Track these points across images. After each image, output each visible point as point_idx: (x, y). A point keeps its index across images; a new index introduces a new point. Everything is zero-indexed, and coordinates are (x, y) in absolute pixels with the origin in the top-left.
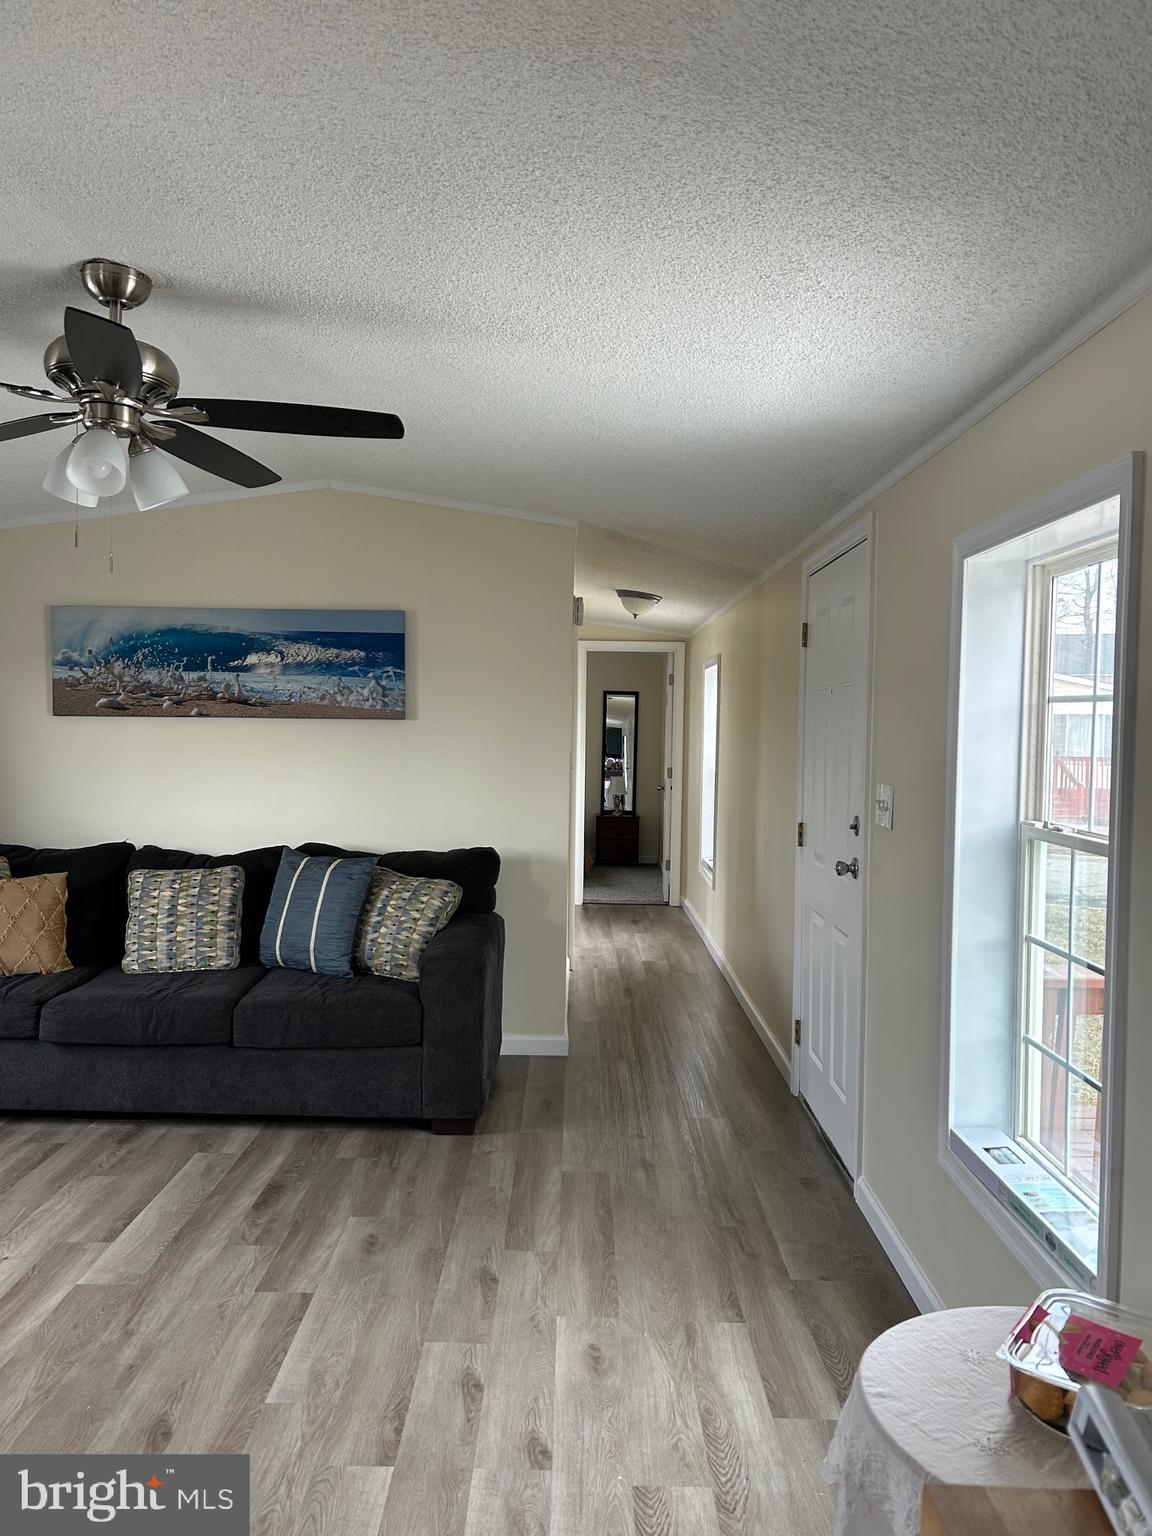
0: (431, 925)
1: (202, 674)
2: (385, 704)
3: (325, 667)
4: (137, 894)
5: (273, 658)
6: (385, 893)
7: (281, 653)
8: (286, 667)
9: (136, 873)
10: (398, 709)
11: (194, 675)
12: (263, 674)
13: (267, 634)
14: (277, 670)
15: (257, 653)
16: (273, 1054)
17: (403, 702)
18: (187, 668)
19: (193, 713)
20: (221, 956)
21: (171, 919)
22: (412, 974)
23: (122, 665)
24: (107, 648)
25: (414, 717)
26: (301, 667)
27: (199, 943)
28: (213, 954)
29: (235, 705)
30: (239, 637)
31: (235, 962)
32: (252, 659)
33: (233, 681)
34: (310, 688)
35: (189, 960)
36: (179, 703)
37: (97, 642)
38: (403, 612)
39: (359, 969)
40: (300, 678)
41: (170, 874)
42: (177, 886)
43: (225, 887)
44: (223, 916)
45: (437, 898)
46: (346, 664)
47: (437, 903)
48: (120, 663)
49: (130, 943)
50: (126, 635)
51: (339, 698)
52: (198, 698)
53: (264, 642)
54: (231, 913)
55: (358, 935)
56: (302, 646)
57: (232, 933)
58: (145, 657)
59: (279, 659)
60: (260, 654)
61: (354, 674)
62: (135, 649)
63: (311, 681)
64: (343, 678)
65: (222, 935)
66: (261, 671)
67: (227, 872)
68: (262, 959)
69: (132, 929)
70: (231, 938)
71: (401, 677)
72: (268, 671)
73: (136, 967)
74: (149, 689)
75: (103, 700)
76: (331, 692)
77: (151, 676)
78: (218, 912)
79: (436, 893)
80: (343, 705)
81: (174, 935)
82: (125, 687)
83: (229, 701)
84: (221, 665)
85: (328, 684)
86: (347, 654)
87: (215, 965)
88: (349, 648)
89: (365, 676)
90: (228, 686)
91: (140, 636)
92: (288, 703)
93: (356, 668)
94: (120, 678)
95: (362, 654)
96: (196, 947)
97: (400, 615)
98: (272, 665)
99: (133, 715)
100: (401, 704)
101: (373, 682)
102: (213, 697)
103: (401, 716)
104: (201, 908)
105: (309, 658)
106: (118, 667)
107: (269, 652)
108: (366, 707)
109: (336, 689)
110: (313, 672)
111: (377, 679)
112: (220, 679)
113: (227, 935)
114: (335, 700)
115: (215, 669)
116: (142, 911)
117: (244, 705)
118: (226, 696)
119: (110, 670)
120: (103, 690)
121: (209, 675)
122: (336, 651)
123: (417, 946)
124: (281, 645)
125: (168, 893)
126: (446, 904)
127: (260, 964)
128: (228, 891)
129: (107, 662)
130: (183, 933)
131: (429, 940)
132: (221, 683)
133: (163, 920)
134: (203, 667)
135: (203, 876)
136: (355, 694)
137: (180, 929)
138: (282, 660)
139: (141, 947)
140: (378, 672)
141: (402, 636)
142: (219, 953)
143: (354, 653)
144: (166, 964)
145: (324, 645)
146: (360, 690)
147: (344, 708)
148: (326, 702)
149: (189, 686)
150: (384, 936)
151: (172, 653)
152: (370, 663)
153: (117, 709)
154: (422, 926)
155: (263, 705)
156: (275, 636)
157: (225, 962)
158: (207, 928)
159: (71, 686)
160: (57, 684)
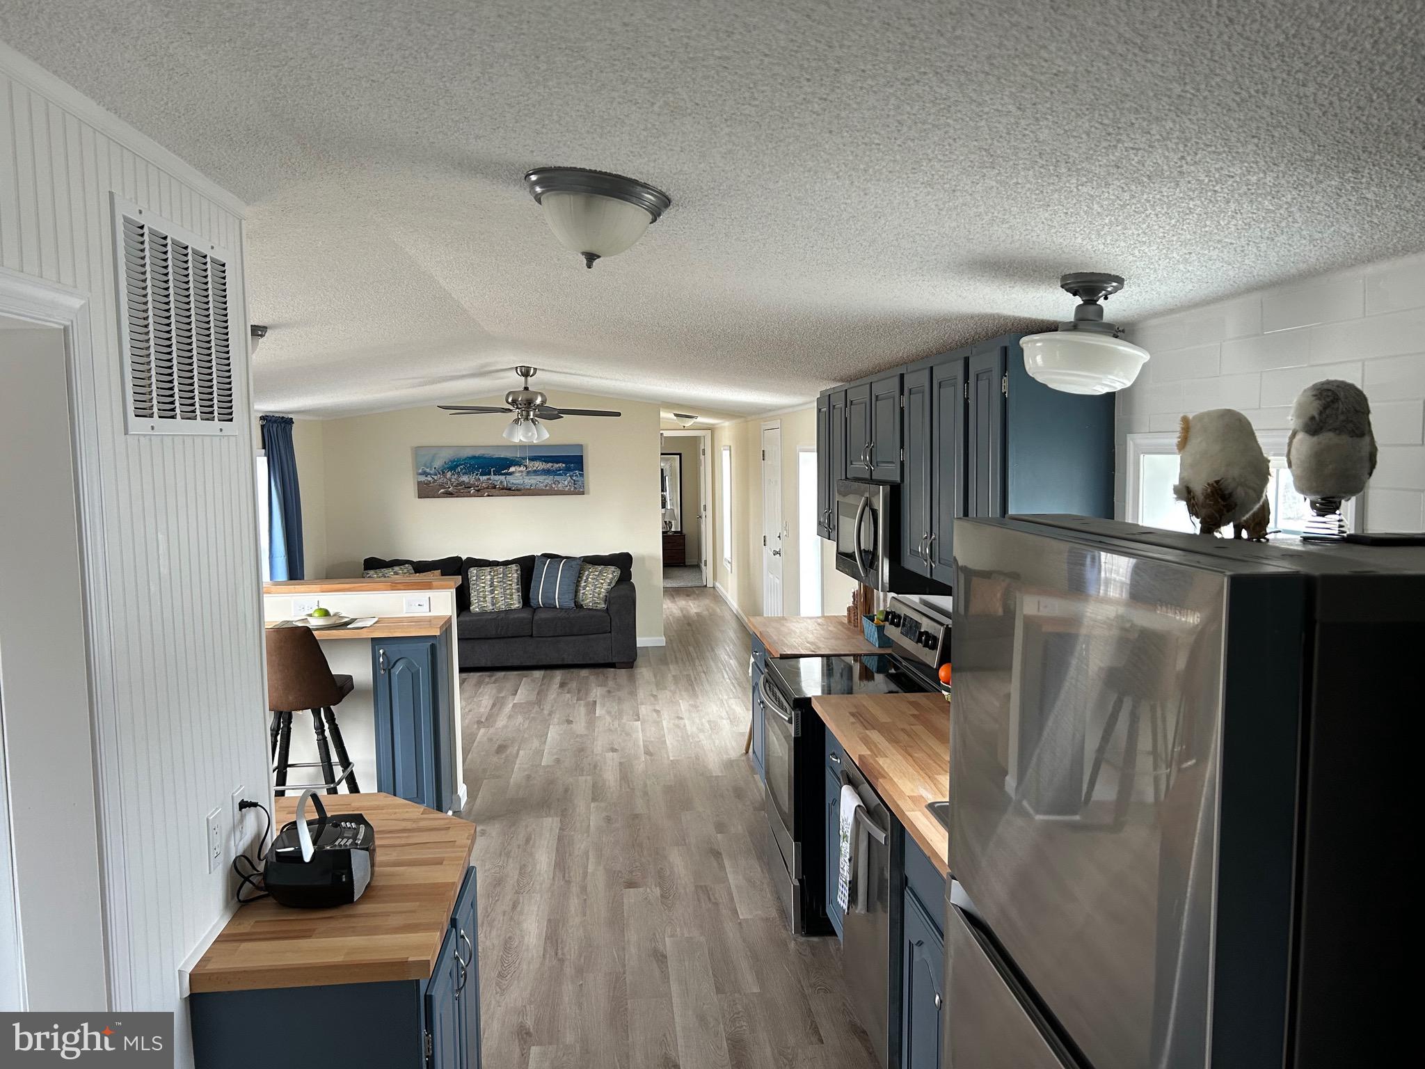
0: (609, 585)
1: (489, 477)
2: (575, 488)
3: (547, 472)
4: (474, 578)
5: (522, 468)
6: (587, 573)
7: (526, 466)
8: (528, 472)
9: (472, 569)
10: (581, 490)
11: (485, 477)
12: (517, 476)
13: (519, 458)
14: (524, 474)
15: (515, 466)
16: (549, 639)
17: (583, 487)
18: (482, 474)
19: (485, 495)
20: (516, 603)
21: (491, 588)
22: (603, 606)
23: (451, 474)
24: (443, 466)
25: (588, 493)
26: (536, 472)
27: (506, 598)
28: (512, 603)
29: (505, 491)
30: (506, 459)
31: (521, 606)
32: (512, 469)
33: (504, 479)
34: (539, 482)
35: (501, 605)
36: (478, 491)
37: (438, 464)
38: (582, 445)
39: (579, 606)
40: (535, 477)
41: (488, 569)
42: (492, 575)
43: (514, 573)
44: (514, 586)
45: (611, 574)
46: (556, 470)
47: (611, 576)
48: (449, 473)
49: (473, 599)
50: (452, 460)
51: (554, 486)
52: (487, 488)
53: (518, 461)
54: (517, 585)
55: (577, 592)
56: (535, 463)
57: (518, 593)
58: (461, 470)
59: (525, 469)
61: (560, 475)
62: (457, 466)
63: (541, 478)
64: (555, 477)
66: (517, 474)
67: (514, 567)
68: (532, 604)
69: (473, 594)
70: (518, 596)
71: (582, 475)
72: (520, 474)
73: (477, 611)
74: (464, 484)
75: (442, 490)
76: (550, 483)
77: (465, 478)
78: (512, 584)
79: (610, 572)
81: (493, 595)
82: (453, 484)
83: (502, 489)
84: (498, 473)
85: (548, 480)
86: (557, 466)
87: (513, 607)
88: (557, 463)
89: (565, 475)
90: (501, 482)
91: (459, 460)
92: (530, 489)
93: (561, 472)
94: (450, 480)
95: (564, 465)
96: (504, 600)
97: (580, 446)
98: (522, 472)
99: (457, 497)
101: (569, 477)
102: (494, 487)
103: (583, 493)
104: (505, 583)
105: (539, 468)
106: (449, 475)
107: (520, 466)
108: (566, 490)
109: (552, 482)
110: (541, 474)
111: (571, 476)
112: (497, 479)
113: (516, 594)
114: (551, 487)
115: (495, 474)
116: (478, 585)
117: (509, 491)
118: (501, 487)
119: (445, 476)
120: (442, 486)
121: (492, 477)
122: (551, 464)
123: (603, 594)
124: (526, 462)
125: (489, 577)
126: (614, 576)
127: (531, 606)
128: (515, 575)
129: (443, 472)
130: (498, 594)
131: (609, 592)
132: (498, 481)
133: (488, 589)
134: (490, 474)
135: (503, 569)
136: (561, 484)
137: (496, 592)
139: (479, 601)
140: (571, 473)
141: (582, 456)
142: (514, 602)
143: (560, 465)
144: (491, 608)
145: (547, 462)
146: (563, 482)
147: (556, 490)
148: (547, 488)
149: (483, 482)
150: (588, 591)
151: (474, 468)
152: (568, 469)
153: (449, 494)
154: (605, 586)
155: (518, 490)
156: (524, 459)
157: (517, 606)
158: (508, 592)
159: (426, 484)
160: (419, 483)
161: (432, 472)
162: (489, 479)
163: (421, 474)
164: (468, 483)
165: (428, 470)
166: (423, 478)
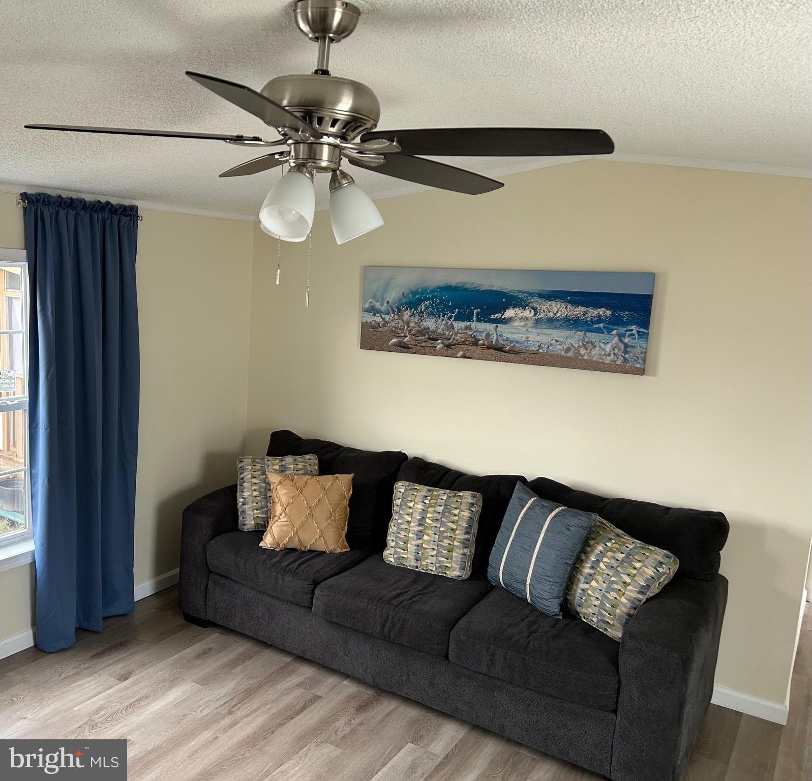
0: (641, 592)
1: (468, 324)
2: (625, 360)
3: (573, 323)
4: (399, 502)
5: (528, 313)
6: (600, 548)
7: (535, 309)
8: (538, 322)
9: (400, 484)
10: (638, 366)
11: (462, 324)
13: (524, 292)
14: (530, 323)
15: (514, 308)
16: (480, 678)
17: (644, 360)
18: (458, 318)
19: (459, 355)
20: (455, 568)
21: (420, 528)
22: (616, 633)
23: (409, 314)
24: (400, 300)
25: (654, 374)
26: (551, 322)
27: (439, 554)
28: (449, 565)
29: (492, 351)
30: (500, 294)
31: (466, 574)
32: (509, 313)
33: (493, 331)
34: (557, 341)
35: (430, 564)
36: (448, 346)
37: (393, 295)
38: (654, 275)
39: (568, 611)
40: (549, 331)
42: (427, 502)
43: (465, 510)
44: (460, 535)
46: (592, 321)
47: (650, 572)
48: (408, 312)
49: (390, 540)
50: (414, 290)
51: (582, 351)
52: (464, 343)
53: (521, 299)
54: (467, 533)
56: (553, 303)
57: (466, 550)
58: (427, 308)
59: (533, 314)
60: (517, 309)
61: (599, 331)
63: (559, 334)
64: (588, 334)
65: (458, 551)
66: (517, 323)
67: (467, 496)
69: (392, 529)
70: (464, 554)
71: (644, 336)
72: (523, 324)
73: (392, 560)
74: (428, 333)
75: (394, 340)
76: (576, 346)
77: (430, 323)
78: (456, 530)
79: (650, 561)
80: (586, 358)
81: (421, 541)
82: (410, 331)
83: (489, 348)
84: (484, 317)
86: (594, 312)
87: (449, 574)
88: (597, 306)
89: (609, 333)
90: (488, 335)
92: (537, 353)
93: (601, 325)
94: (408, 324)
95: (609, 312)
96: (436, 556)
98: (526, 319)
99: (414, 353)
100: (641, 361)
101: (617, 338)
102: (475, 343)
103: (641, 372)
104: (443, 524)
105: (559, 314)
107: (524, 308)
108: (607, 362)
109: (581, 344)
113: (461, 551)
114: (579, 352)
115: (479, 320)
116: (401, 516)
117: (500, 352)
118: (486, 344)
120: (394, 333)
121: (474, 325)
122: (583, 309)
123: (625, 610)
124: (535, 302)
125: (420, 506)
128: (466, 514)
129: (399, 311)
130: (428, 542)
131: (637, 607)
132: (482, 332)
133: (415, 527)
135: (449, 497)
136: (597, 348)
138: (535, 314)
139: (397, 545)
141: (650, 297)
142: (454, 565)
143: (601, 311)
144: (413, 563)
146: (602, 345)
147: (586, 361)
148: (570, 354)
149: (458, 333)
150: (594, 589)
151: (446, 306)
152: (615, 321)
153: (404, 348)
155: (515, 352)
157: (458, 573)
159: (374, 327)
160: (364, 326)
161: (383, 309)
162: (468, 328)
163: (368, 311)
164: (434, 332)
165: (378, 305)
166: (369, 318)
